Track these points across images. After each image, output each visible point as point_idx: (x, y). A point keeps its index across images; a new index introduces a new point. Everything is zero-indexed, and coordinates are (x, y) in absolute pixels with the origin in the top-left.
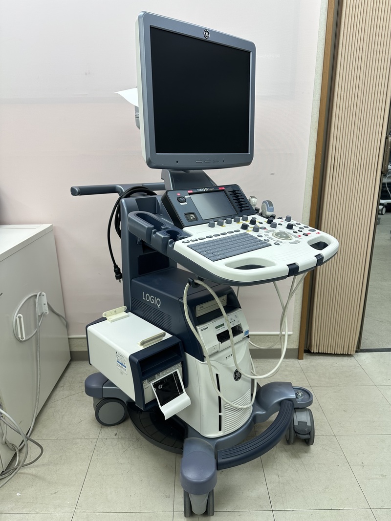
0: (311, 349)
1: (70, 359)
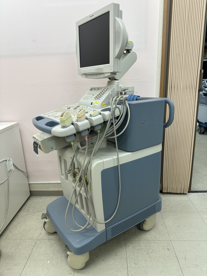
0: (163, 191)
1: (30, 195)
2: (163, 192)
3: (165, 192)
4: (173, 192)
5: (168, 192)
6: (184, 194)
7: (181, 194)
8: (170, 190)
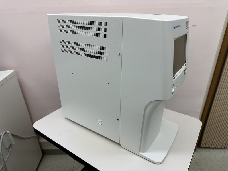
0: (201, 145)
1: (42, 155)
2: (201, 147)
3: (203, 147)
4: (212, 147)
5: (206, 147)
6: (224, 148)
7: (221, 148)
8: (209, 145)
